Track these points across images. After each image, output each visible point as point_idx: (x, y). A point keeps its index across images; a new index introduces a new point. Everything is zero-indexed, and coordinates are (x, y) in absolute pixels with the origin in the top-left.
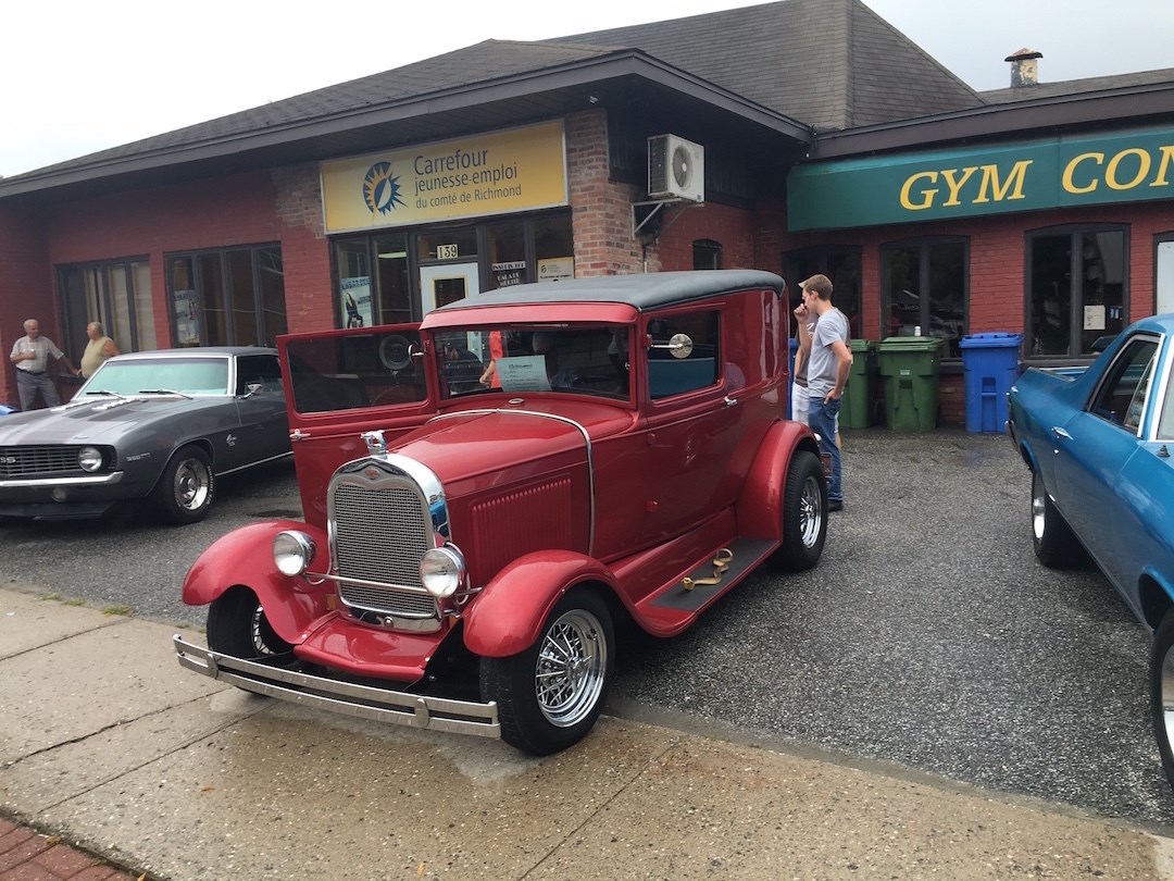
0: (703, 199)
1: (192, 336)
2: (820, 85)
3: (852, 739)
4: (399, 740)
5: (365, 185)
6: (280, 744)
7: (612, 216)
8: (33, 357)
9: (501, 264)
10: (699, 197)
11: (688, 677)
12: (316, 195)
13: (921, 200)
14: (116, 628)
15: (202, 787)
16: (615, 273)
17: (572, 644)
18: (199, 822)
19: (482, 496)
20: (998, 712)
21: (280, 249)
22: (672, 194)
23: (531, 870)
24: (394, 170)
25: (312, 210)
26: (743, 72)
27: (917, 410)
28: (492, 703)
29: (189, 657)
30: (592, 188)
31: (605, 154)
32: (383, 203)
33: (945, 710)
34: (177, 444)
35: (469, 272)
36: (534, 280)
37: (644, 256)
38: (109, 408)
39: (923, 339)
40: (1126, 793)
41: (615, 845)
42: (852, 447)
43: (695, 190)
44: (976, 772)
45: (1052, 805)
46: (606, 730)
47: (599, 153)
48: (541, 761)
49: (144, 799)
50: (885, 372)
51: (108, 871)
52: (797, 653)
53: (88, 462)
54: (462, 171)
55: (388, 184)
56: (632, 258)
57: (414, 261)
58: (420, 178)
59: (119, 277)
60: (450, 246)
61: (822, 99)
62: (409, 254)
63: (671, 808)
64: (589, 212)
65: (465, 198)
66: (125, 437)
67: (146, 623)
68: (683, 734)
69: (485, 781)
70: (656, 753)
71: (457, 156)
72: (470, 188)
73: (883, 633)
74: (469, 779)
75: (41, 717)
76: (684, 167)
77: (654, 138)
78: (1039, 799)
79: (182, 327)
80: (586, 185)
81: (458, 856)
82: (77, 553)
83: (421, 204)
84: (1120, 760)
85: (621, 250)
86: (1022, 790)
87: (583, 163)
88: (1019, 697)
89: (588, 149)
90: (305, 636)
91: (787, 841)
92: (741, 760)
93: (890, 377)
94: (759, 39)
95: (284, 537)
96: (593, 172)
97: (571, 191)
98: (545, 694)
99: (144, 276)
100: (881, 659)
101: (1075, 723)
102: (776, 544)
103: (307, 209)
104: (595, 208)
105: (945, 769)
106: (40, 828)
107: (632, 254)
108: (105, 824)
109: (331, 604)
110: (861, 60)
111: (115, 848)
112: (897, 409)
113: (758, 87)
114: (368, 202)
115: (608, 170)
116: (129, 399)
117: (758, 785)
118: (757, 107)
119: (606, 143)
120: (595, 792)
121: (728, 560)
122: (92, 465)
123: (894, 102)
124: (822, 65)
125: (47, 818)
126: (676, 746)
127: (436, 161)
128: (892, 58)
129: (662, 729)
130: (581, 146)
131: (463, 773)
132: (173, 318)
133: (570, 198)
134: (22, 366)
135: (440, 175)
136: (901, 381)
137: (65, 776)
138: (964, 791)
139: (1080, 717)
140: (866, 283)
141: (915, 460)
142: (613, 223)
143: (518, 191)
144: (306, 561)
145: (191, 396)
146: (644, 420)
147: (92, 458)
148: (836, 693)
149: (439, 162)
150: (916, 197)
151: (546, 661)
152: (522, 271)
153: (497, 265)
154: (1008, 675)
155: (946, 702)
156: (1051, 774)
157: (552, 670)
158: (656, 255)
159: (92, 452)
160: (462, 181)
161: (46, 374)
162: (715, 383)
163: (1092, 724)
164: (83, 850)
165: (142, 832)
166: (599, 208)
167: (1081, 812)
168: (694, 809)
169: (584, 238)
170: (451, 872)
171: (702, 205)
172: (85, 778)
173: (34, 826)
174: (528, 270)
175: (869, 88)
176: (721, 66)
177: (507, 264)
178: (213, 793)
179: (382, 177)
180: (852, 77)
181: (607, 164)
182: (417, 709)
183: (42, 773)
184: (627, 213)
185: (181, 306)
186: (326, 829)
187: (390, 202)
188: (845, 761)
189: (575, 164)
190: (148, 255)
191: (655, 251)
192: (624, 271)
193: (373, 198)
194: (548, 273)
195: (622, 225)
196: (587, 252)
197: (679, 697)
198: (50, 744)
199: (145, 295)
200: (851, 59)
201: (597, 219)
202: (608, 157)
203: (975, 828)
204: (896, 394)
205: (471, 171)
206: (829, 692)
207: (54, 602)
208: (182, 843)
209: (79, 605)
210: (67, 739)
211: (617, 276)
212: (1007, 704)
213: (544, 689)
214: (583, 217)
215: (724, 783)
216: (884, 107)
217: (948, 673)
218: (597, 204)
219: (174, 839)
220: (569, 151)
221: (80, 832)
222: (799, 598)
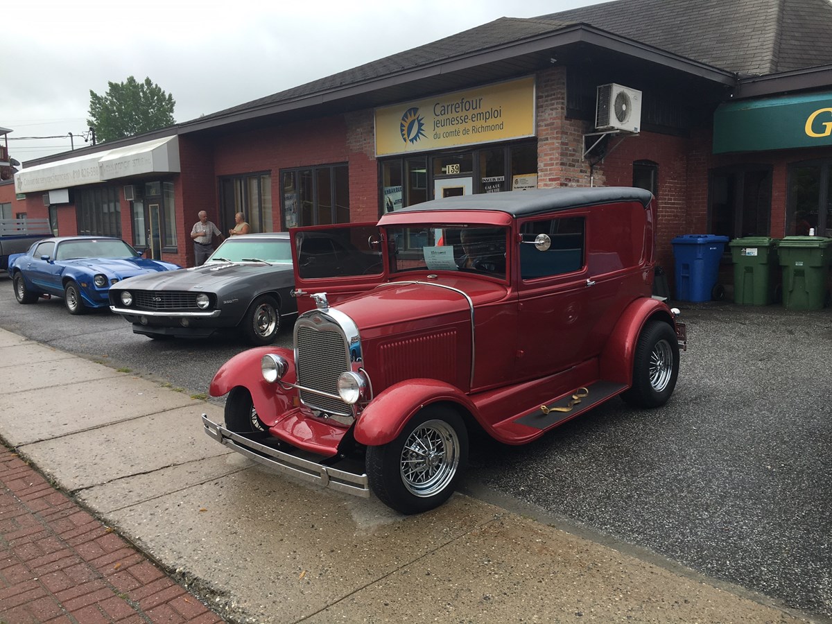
0: (639, 131)
1: (294, 224)
2: (752, 41)
3: (624, 529)
4: (325, 494)
5: (401, 124)
6: (256, 488)
7: (567, 144)
8: (205, 235)
9: (488, 178)
10: (636, 129)
11: (530, 474)
12: (371, 131)
13: (823, 129)
14: (194, 407)
15: (201, 509)
16: (566, 185)
17: (433, 444)
18: (191, 529)
19: (386, 339)
20: (745, 524)
21: (348, 167)
22: (613, 128)
23: (368, 585)
24: (421, 113)
25: (369, 141)
26: (692, 33)
27: (807, 293)
28: (364, 475)
29: (210, 429)
30: (553, 124)
31: (563, 98)
32: (412, 136)
33: (705, 517)
34: (256, 294)
35: (467, 183)
36: (510, 189)
37: (591, 173)
38: (219, 269)
39: (815, 238)
40: (813, 592)
41: (427, 577)
42: (746, 319)
43: (633, 123)
44: (705, 563)
45: (751, 594)
46: (455, 503)
47: (559, 98)
48: (405, 518)
49: (167, 512)
50: (783, 263)
51: (133, 551)
52: (616, 465)
53: (202, 303)
54: (465, 113)
55: (416, 123)
56: (582, 174)
57: (431, 175)
58: (437, 118)
59: (255, 183)
60: (455, 165)
61: (752, 52)
62: (428, 171)
63: (474, 559)
64: (550, 141)
65: (466, 132)
66: (223, 288)
67: (212, 406)
68: (507, 512)
69: (365, 526)
70: (482, 522)
71: (462, 103)
72: (469, 125)
73: (688, 458)
74: (356, 523)
75: (132, 457)
76: (624, 107)
77: (602, 86)
78: (743, 588)
79: (288, 218)
80: (548, 122)
81: (327, 570)
82: (192, 359)
83: (436, 136)
84: (822, 569)
85: (572, 168)
86: (734, 580)
87: (547, 106)
88: (767, 513)
89: (551, 95)
90: (276, 422)
91: (542, 591)
92: (537, 533)
93: (787, 266)
94: (708, 8)
95: (267, 357)
96: (554, 112)
97: (537, 126)
98: (412, 474)
99: (268, 183)
100: (676, 476)
101: (801, 537)
102: (626, 387)
103: (365, 140)
104: (554, 138)
105: (682, 558)
106: (106, 522)
107: (581, 171)
108: (139, 524)
109: (296, 404)
110: (789, 21)
111: (139, 539)
112: (791, 292)
113: (703, 44)
114: (403, 135)
115: (565, 111)
116: (235, 263)
117: (540, 551)
118: (687, 61)
119: (565, 91)
120: (430, 542)
121: (584, 395)
122: (204, 305)
123: (815, 53)
124: (757, 26)
125: (111, 517)
126: (498, 519)
127: (448, 106)
128: (817, 18)
129: (494, 507)
130: (546, 94)
131: (354, 519)
132: (283, 212)
133: (537, 131)
134: (198, 240)
135: (450, 116)
136: (795, 271)
137: (131, 493)
138: (690, 575)
139: (809, 533)
140: (775, 194)
141: (791, 332)
142: (567, 149)
143: (501, 126)
144: (278, 373)
145: (271, 263)
146: (516, 293)
147: (204, 301)
148: (629, 497)
149: (450, 107)
150: (818, 127)
151: (414, 452)
152: (502, 183)
153: (485, 179)
154: (768, 498)
155: (709, 512)
156: (762, 571)
157: (417, 458)
158: (602, 172)
159: (204, 297)
160: (464, 120)
161: (210, 246)
162: (581, 269)
163: (815, 540)
164: (124, 538)
165: (157, 531)
166: (557, 138)
167: (770, 601)
168: (489, 561)
169: (545, 160)
170: (319, 579)
171: (638, 135)
172: (140, 496)
173: (102, 521)
174: (506, 182)
175: (793, 42)
176: (676, 29)
177: (492, 178)
178: (206, 513)
179: (413, 118)
180: (780, 34)
181: (565, 106)
182: (322, 474)
183: (119, 490)
184: (578, 141)
185: (288, 203)
186: (259, 543)
187: (417, 135)
188: (612, 543)
189: (542, 106)
190: (270, 170)
191: (601, 169)
192: (574, 184)
193: (406, 132)
194: (519, 185)
195: (574, 150)
196: (546, 170)
197: (517, 487)
198: (131, 473)
199: (268, 197)
200: (780, 21)
201: (555, 146)
202: (565, 101)
203: (681, 601)
204: (791, 281)
205: (470, 113)
206: (625, 495)
207: (167, 389)
208: (176, 541)
209: (180, 391)
210: (141, 472)
211: (567, 188)
212: (756, 519)
213: (412, 470)
214: (545, 145)
215: (518, 547)
216: (805, 56)
217: (722, 491)
218: (555, 136)
219: (173, 537)
220: (538, 98)
221: (124, 527)
222: (637, 427)
